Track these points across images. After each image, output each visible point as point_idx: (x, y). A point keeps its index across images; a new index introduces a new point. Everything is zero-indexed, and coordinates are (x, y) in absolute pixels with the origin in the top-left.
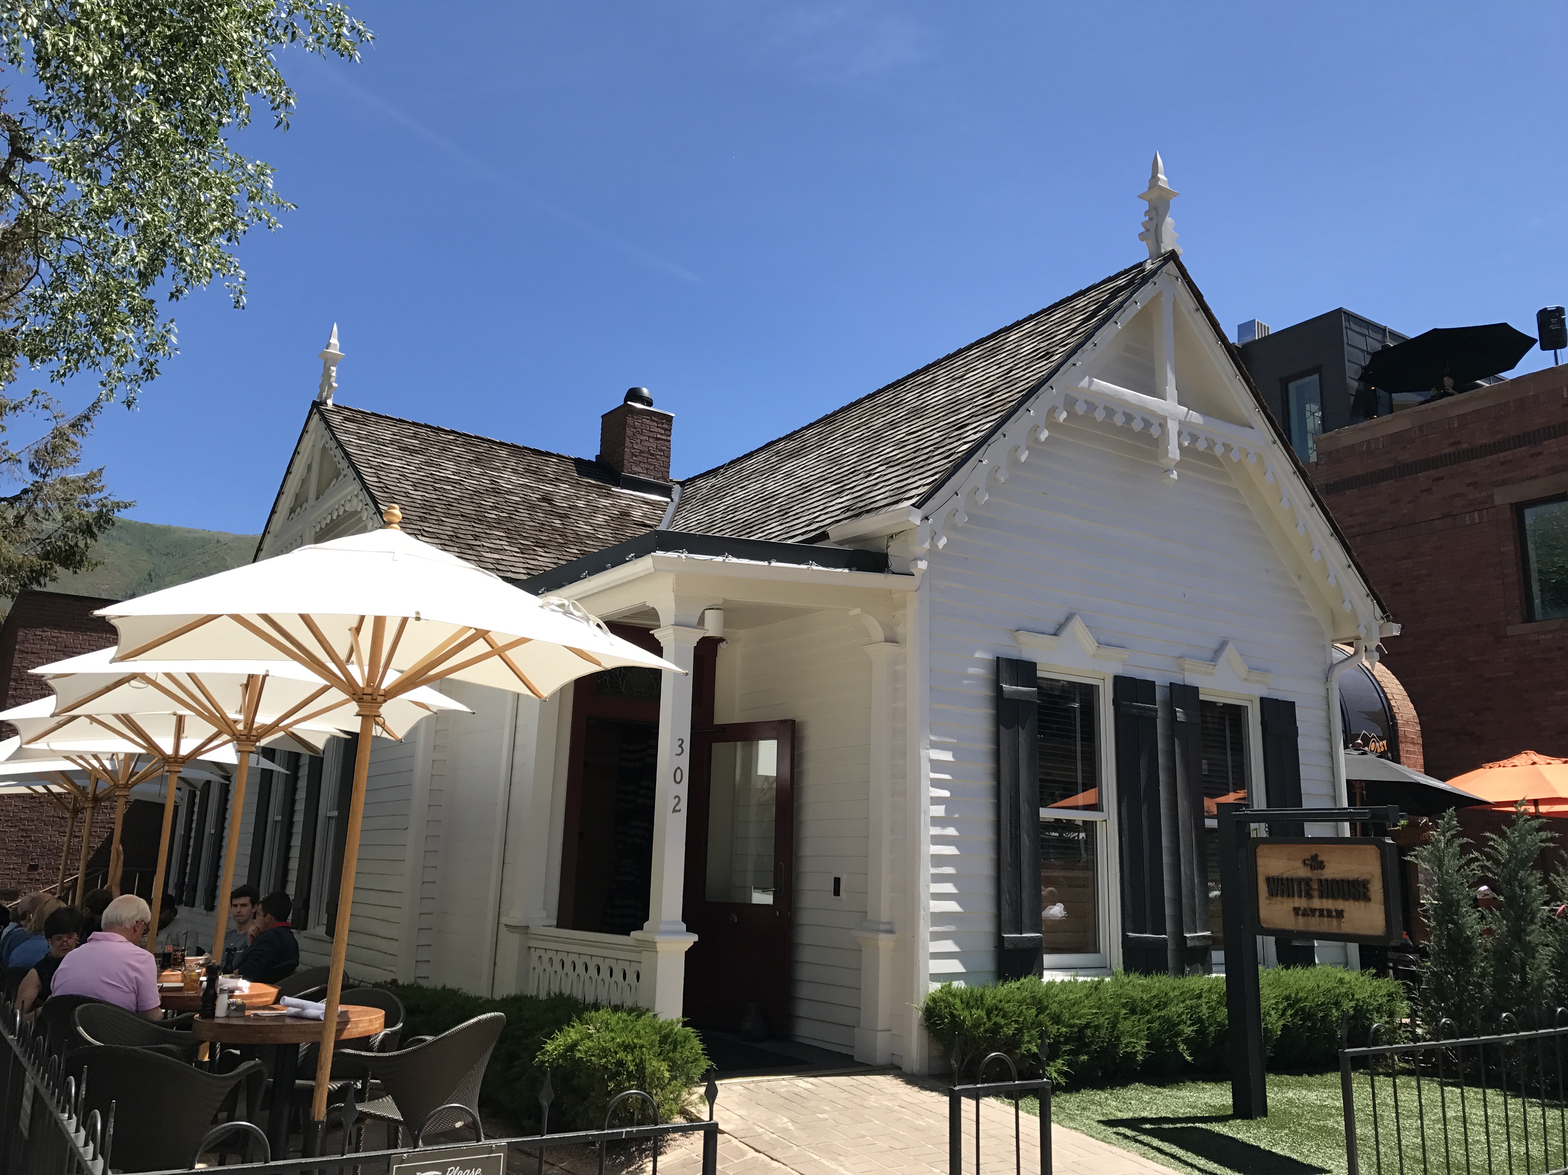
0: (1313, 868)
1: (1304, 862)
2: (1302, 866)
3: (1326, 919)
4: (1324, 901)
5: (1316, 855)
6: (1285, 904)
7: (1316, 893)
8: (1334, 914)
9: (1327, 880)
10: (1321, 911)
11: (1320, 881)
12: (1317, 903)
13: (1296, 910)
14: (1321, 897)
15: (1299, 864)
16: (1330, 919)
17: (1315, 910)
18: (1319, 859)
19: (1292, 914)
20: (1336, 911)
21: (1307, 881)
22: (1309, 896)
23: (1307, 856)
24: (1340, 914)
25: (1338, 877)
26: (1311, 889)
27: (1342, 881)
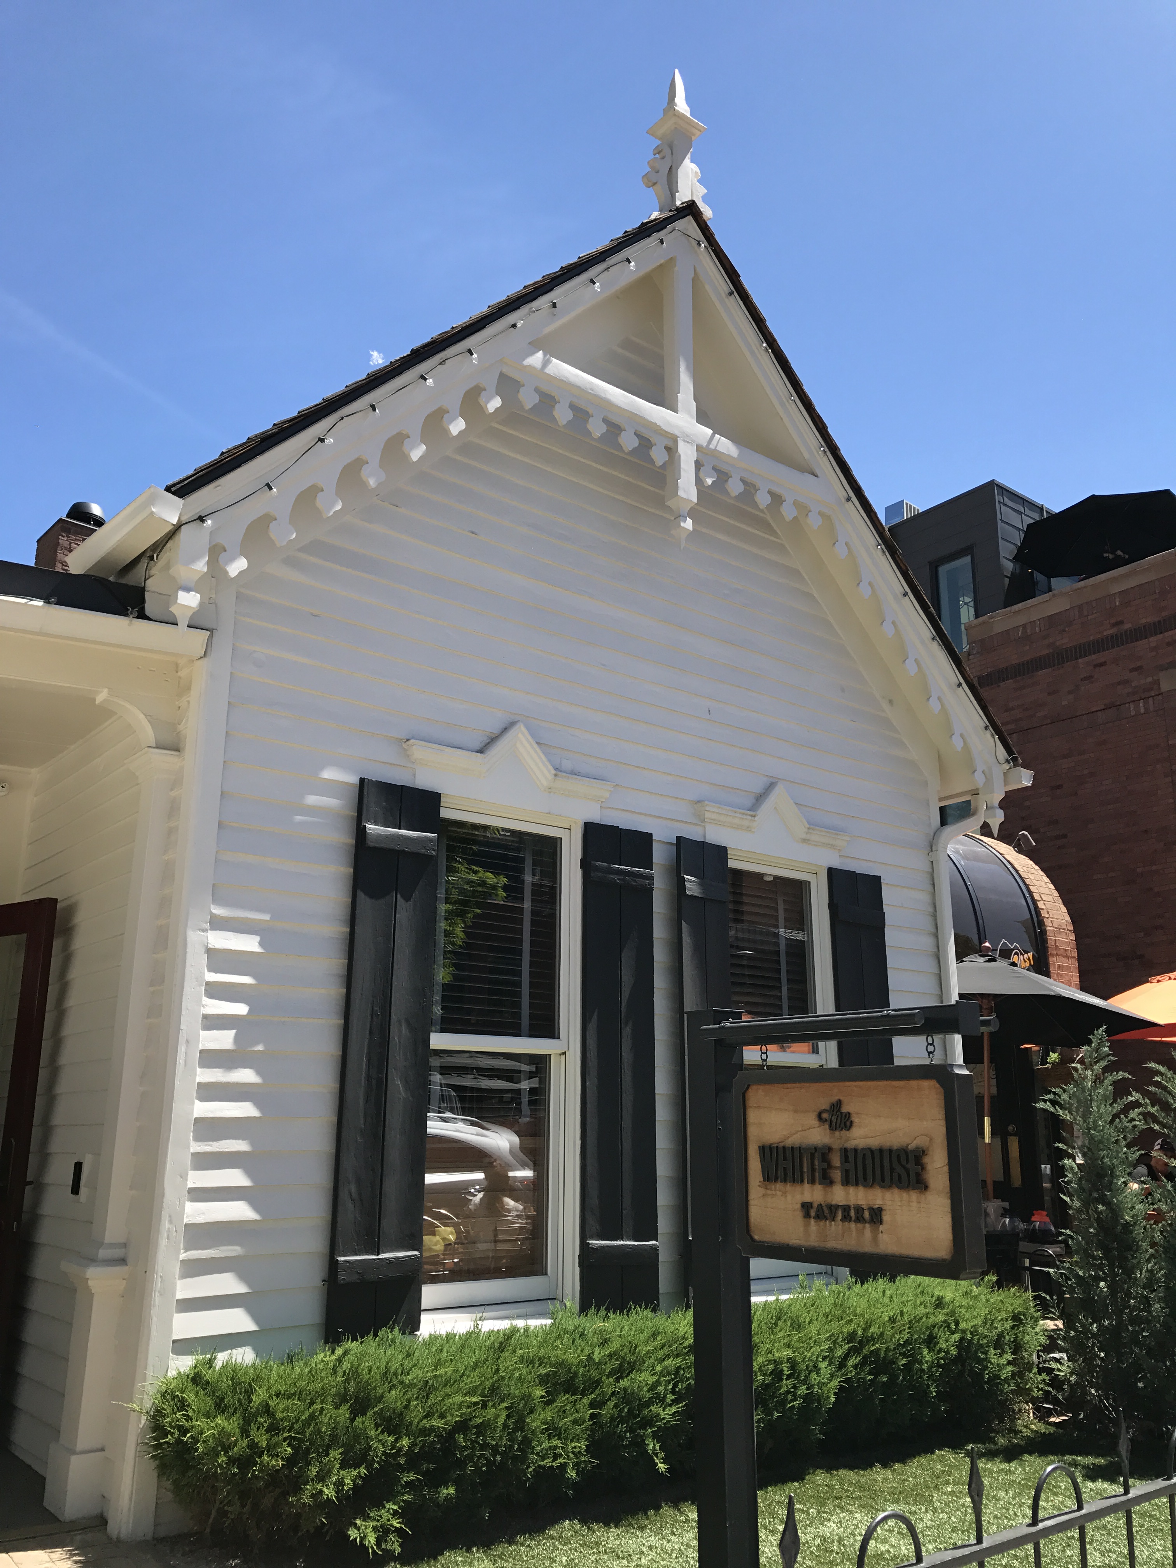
0: (833, 1127)
1: (820, 1117)
2: (815, 1122)
3: (853, 1225)
4: (852, 1190)
5: (839, 1103)
6: (789, 1197)
7: (837, 1175)
8: (867, 1215)
9: (855, 1150)
10: (846, 1209)
11: (845, 1152)
12: (840, 1195)
13: (806, 1207)
14: (846, 1182)
15: (812, 1120)
16: (859, 1225)
17: (837, 1207)
18: (844, 1109)
19: (799, 1214)
20: (871, 1209)
21: (823, 1153)
22: (827, 1181)
23: (824, 1103)
24: (876, 1216)
25: (874, 1142)
26: (830, 1166)
27: (881, 1150)
